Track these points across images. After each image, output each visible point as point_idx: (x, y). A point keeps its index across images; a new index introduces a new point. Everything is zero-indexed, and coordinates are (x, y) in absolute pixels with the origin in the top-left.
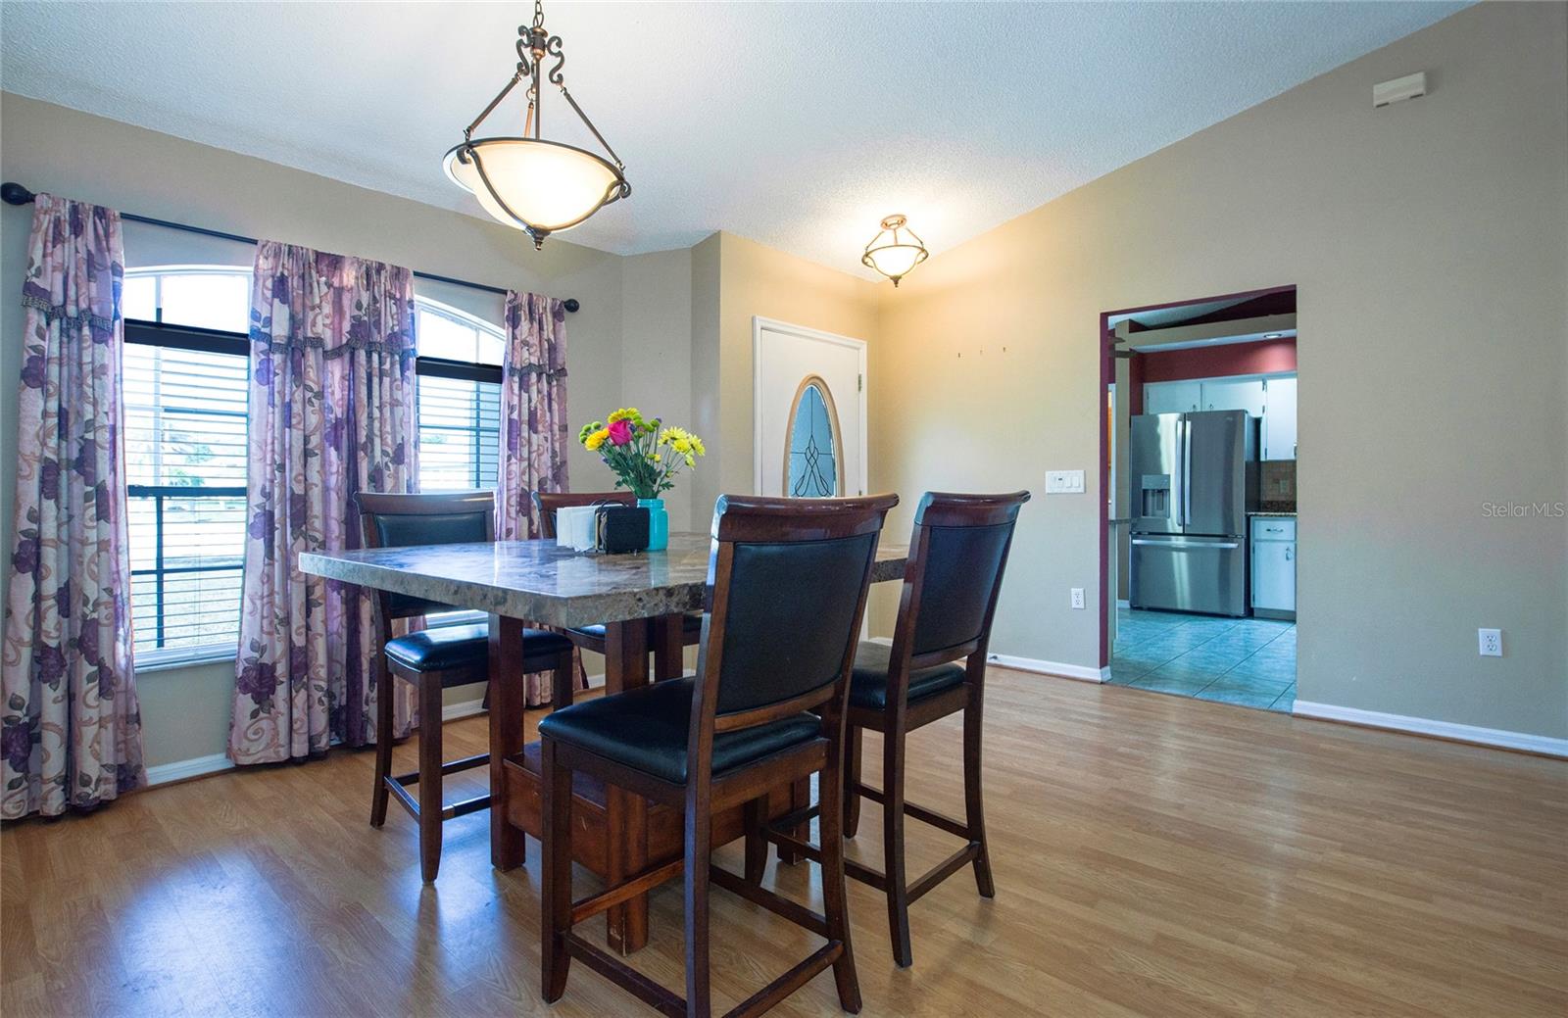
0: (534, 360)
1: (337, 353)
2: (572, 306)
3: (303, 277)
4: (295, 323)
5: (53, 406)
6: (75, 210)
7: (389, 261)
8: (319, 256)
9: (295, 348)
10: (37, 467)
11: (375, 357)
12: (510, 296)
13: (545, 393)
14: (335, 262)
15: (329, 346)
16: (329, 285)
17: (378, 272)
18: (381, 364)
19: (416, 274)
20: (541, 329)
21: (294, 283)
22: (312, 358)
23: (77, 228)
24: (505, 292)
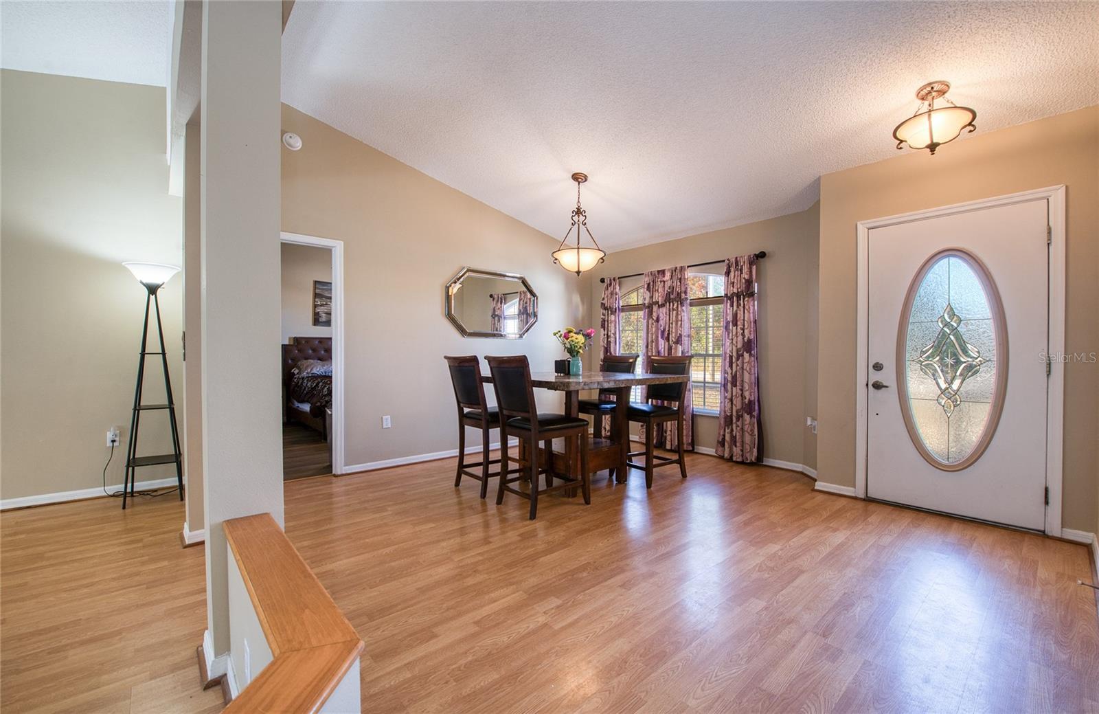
0: (735, 291)
1: (663, 305)
2: (762, 255)
3: (653, 281)
4: (652, 297)
5: (606, 333)
6: (610, 280)
7: (678, 266)
8: (658, 272)
9: (650, 307)
10: (603, 348)
11: (671, 304)
12: (727, 262)
13: (742, 305)
14: (663, 272)
15: (660, 303)
16: (661, 282)
17: (675, 271)
18: (673, 305)
19: (688, 267)
20: (742, 273)
21: (652, 284)
22: (655, 308)
23: (611, 284)
24: (724, 261)
